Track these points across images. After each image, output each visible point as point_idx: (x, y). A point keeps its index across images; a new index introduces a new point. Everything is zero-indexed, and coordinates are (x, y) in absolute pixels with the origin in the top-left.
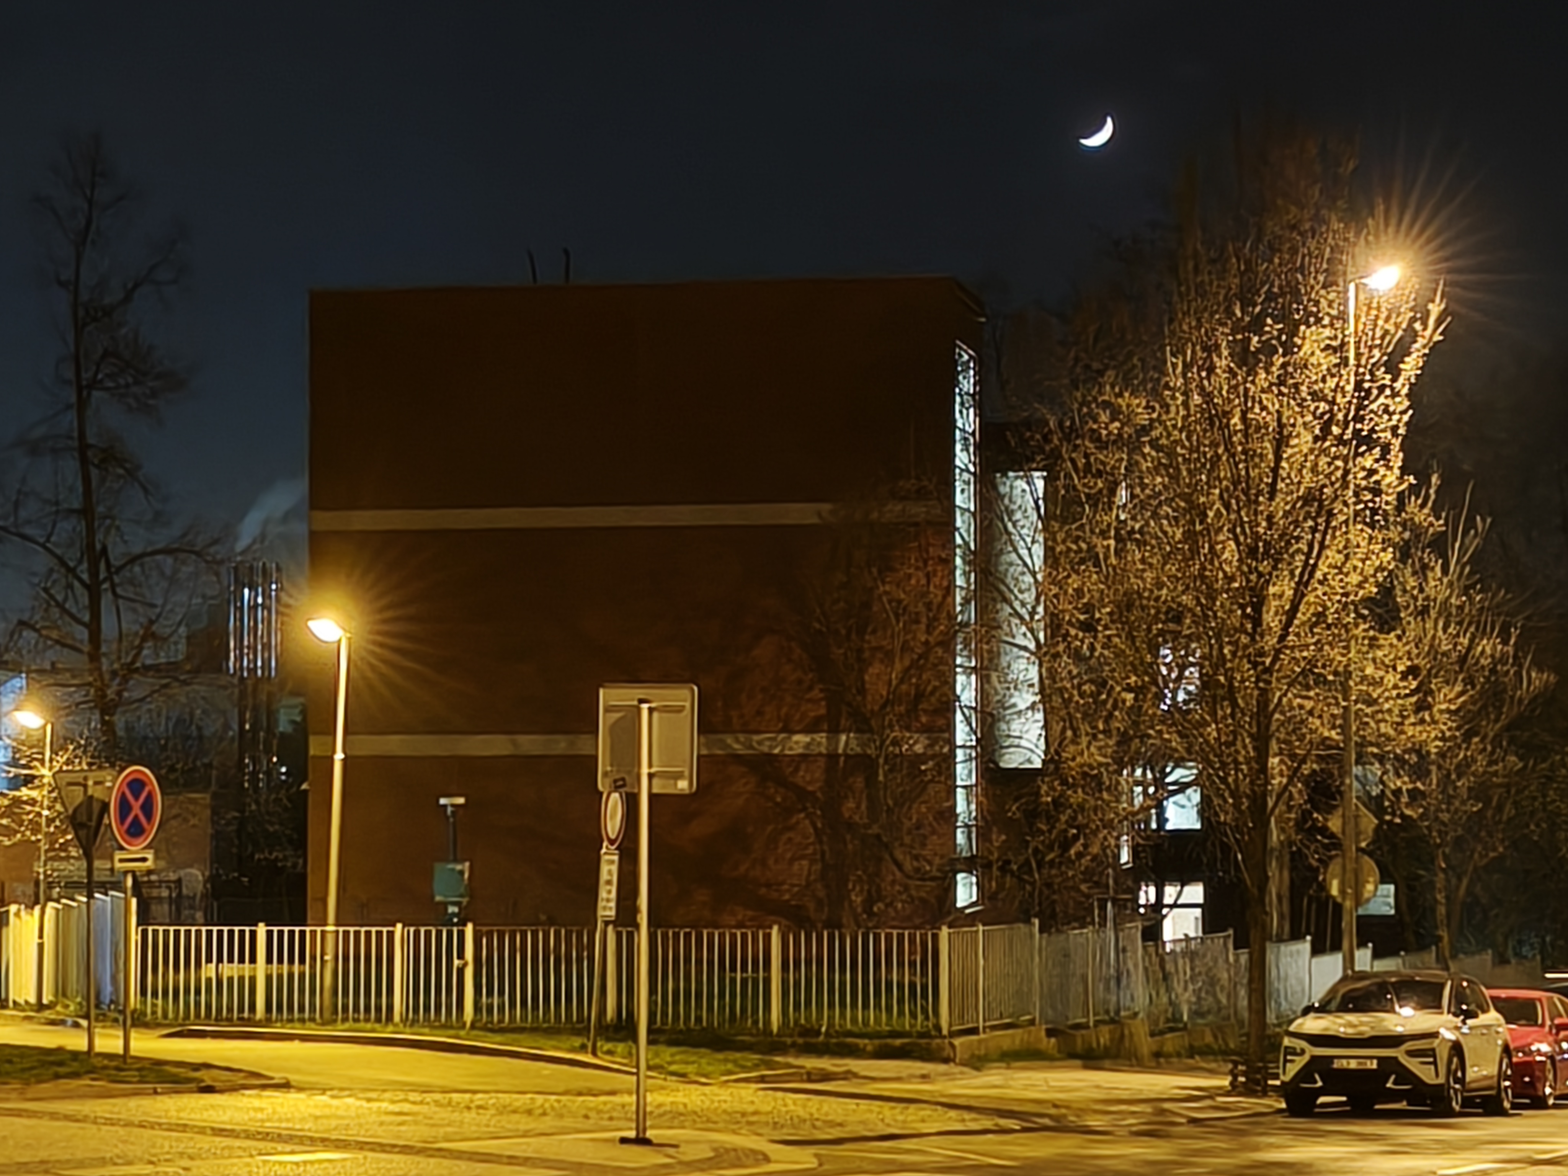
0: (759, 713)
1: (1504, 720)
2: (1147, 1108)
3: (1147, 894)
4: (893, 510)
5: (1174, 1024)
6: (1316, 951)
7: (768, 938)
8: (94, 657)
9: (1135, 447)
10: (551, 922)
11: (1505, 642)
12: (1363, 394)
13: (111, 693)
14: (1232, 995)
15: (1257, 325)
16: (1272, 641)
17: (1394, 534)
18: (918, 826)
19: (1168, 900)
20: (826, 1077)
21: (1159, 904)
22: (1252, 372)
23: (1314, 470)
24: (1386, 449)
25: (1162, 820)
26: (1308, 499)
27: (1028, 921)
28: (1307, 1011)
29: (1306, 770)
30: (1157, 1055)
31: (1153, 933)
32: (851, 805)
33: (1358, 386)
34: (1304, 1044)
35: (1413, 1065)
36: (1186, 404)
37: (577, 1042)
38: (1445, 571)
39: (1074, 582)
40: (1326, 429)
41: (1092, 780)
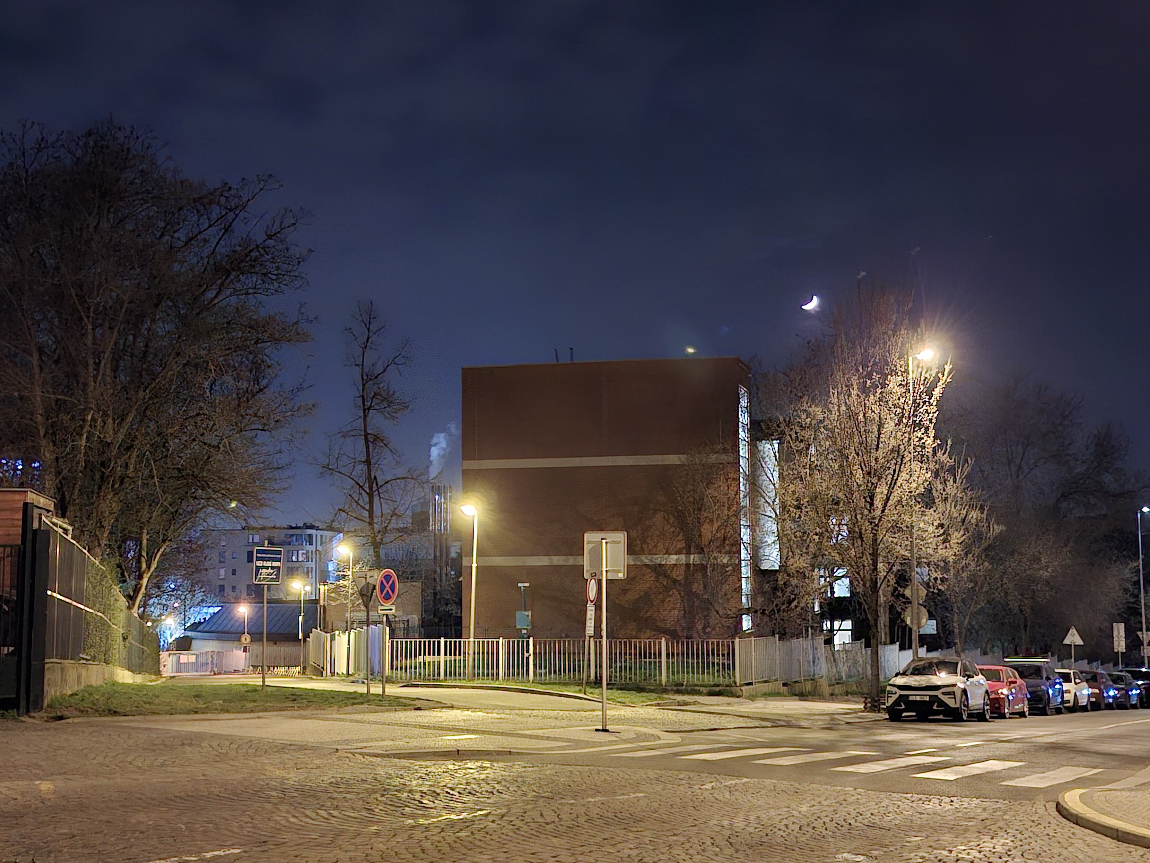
0: (656, 546)
1: (983, 547)
2: (827, 717)
3: (827, 625)
4: (713, 458)
5: (839, 682)
6: (902, 648)
7: (660, 643)
8: (371, 524)
9: (817, 430)
10: (567, 637)
11: (982, 513)
12: (916, 405)
13: (378, 539)
14: (865, 669)
15: (870, 376)
16: (878, 513)
18: (726, 595)
19: (836, 627)
20: (685, 704)
21: (832, 630)
22: (868, 396)
23: (895, 437)
24: (927, 428)
25: (833, 593)
26: (892, 451)
27: (773, 635)
28: (897, 675)
29: (895, 569)
30: (832, 695)
31: (829, 641)
32: (696, 585)
33: (914, 401)
34: (895, 689)
35: (945, 699)
36: (839, 411)
37: (577, 688)
38: (955, 482)
39: (792, 488)
40: (900, 421)
41: (802, 574)
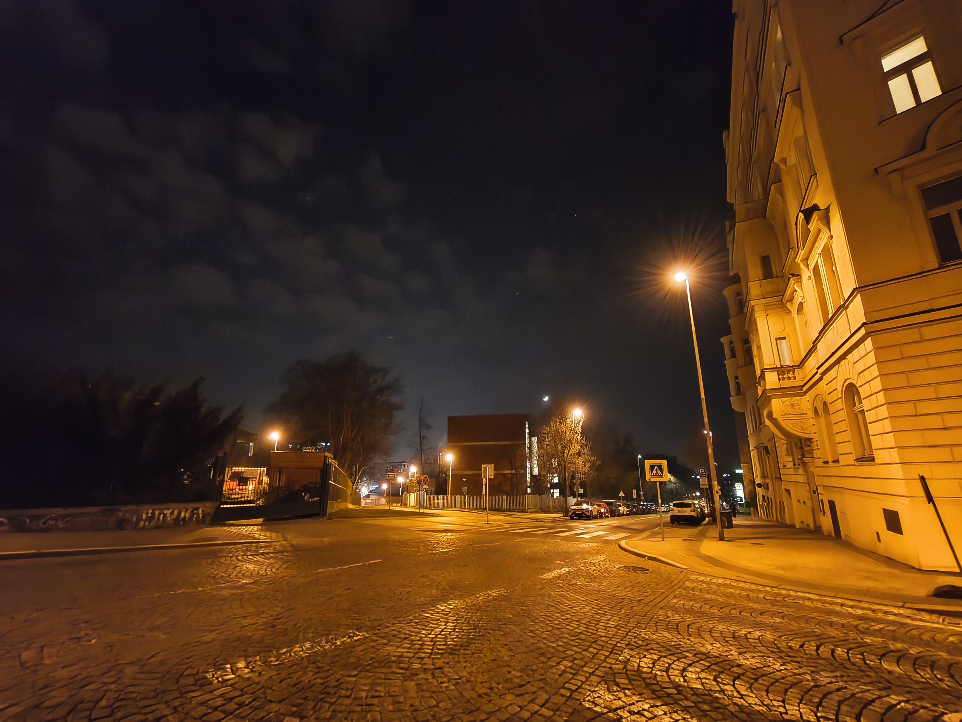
0: (503, 468)
1: (595, 468)
2: (553, 519)
4: (518, 442)
5: (556, 508)
7: (504, 497)
8: (422, 461)
9: (548, 434)
10: (477, 495)
11: (595, 458)
13: (423, 466)
14: (563, 504)
15: (562, 419)
16: (565, 458)
17: (580, 445)
18: (523, 482)
19: (554, 491)
20: (512, 515)
22: (561, 424)
23: (570, 437)
24: (578, 434)
25: (553, 481)
26: (569, 440)
27: (537, 494)
28: (572, 506)
29: (571, 474)
30: (554, 512)
31: (552, 496)
32: (514, 479)
33: (575, 426)
34: (572, 510)
35: (586, 513)
36: (554, 429)
37: (480, 510)
38: (587, 449)
39: (541, 451)
40: (571, 432)
41: (544, 476)
